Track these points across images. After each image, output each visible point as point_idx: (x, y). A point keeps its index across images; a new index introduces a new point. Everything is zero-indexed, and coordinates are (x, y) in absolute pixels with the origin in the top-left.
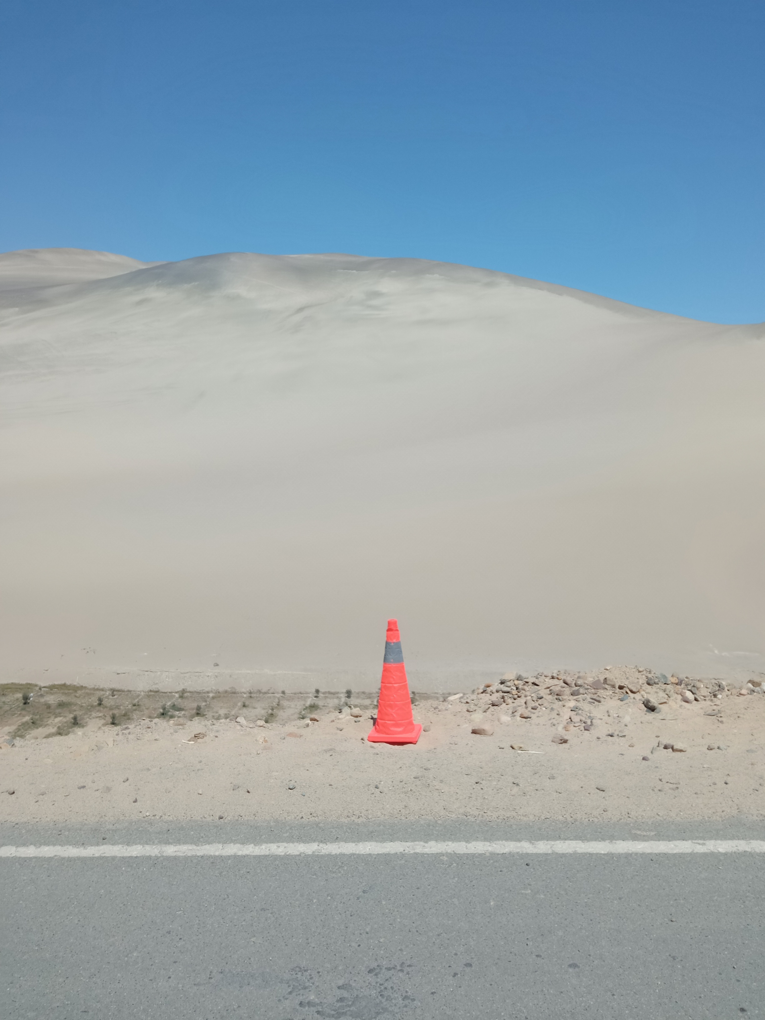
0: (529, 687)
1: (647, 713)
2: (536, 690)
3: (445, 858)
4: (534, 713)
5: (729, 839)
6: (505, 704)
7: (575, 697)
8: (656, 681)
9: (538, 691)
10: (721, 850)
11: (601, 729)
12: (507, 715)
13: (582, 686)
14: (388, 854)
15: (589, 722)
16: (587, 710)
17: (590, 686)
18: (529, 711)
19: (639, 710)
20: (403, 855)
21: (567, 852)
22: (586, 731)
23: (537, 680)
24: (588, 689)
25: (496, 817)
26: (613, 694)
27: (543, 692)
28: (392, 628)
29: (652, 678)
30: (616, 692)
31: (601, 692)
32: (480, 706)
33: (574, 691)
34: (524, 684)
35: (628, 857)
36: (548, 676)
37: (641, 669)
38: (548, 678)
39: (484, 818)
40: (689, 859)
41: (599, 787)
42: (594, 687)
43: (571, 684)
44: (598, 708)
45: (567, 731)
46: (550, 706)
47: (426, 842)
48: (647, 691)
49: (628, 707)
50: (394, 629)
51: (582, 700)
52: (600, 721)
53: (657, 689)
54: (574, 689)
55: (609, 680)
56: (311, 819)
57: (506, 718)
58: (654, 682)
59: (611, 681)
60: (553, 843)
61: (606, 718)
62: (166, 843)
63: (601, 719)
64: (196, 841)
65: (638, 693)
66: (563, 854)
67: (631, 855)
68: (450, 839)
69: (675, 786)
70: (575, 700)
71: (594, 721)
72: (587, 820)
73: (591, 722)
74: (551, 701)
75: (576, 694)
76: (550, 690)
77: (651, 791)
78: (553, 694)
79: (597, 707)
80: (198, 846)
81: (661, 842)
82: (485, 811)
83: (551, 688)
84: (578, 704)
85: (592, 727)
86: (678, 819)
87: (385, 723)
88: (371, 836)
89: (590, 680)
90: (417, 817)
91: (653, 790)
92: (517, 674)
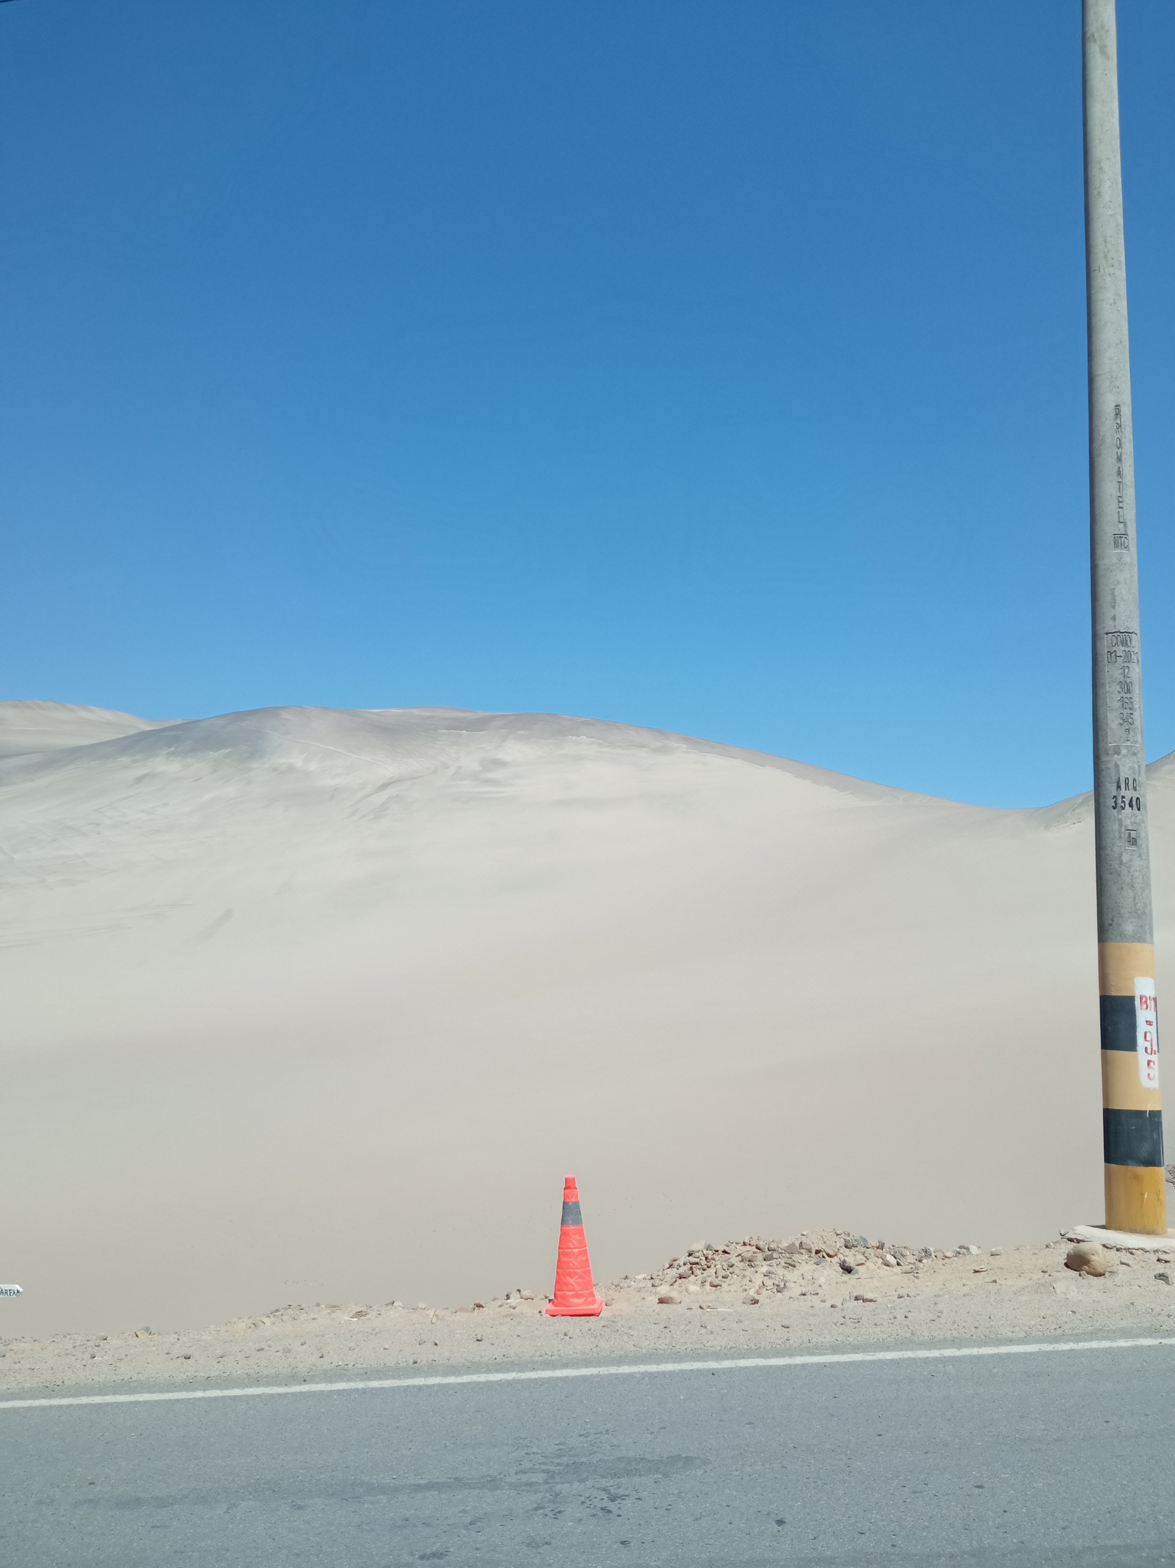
0: (719, 1256)
1: (844, 1275)
2: (727, 1259)
3: (638, 1375)
4: (725, 1282)
5: (898, 1351)
6: (694, 1276)
7: (768, 1262)
8: (855, 1244)
9: (729, 1259)
10: (887, 1358)
11: (795, 1291)
12: (696, 1285)
13: (775, 1250)
14: (585, 1376)
15: (782, 1285)
16: (781, 1274)
17: (784, 1250)
18: (720, 1281)
19: (835, 1272)
20: (598, 1376)
21: (749, 1365)
22: (778, 1293)
23: (727, 1248)
24: (782, 1253)
25: (684, 1349)
26: (809, 1258)
27: (735, 1260)
28: (569, 1185)
29: (851, 1241)
30: (812, 1256)
31: (796, 1257)
32: (666, 1281)
33: (766, 1256)
34: (714, 1254)
35: (804, 1366)
36: (740, 1243)
37: (838, 1232)
38: (739, 1245)
39: (673, 1351)
40: (858, 1364)
41: (784, 1325)
42: (789, 1251)
43: (764, 1248)
44: (793, 1272)
45: (760, 1294)
46: (742, 1273)
47: (620, 1367)
48: (845, 1254)
49: (823, 1270)
50: (572, 1186)
51: (775, 1265)
52: (794, 1284)
53: (856, 1252)
54: (767, 1254)
55: (805, 1243)
56: (504, 1359)
57: (694, 1288)
58: (853, 1245)
59: (807, 1245)
60: (737, 1361)
61: (800, 1281)
62: (368, 1380)
63: (796, 1282)
64: (399, 1377)
65: (836, 1257)
66: (746, 1367)
67: (807, 1364)
68: (641, 1364)
69: (856, 1321)
70: (768, 1265)
71: (787, 1284)
72: (770, 1347)
73: (785, 1284)
74: (742, 1268)
75: (769, 1259)
76: (742, 1257)
77: (833, 1325)
78: (744, 1260)
79: (791, 1271)
80: (401, 1380)
81: (835, 1356)
82: (674, 1345)
83: (742, 1255)
84: (771, 1269)
85: (785, 1290)
86: (856, 1342)
87: (565, 1294)
88: (566, 1366)
89: (785, 1244)
90: (609, 1353)
91: (835, 1324)
92: (706, 1244)
